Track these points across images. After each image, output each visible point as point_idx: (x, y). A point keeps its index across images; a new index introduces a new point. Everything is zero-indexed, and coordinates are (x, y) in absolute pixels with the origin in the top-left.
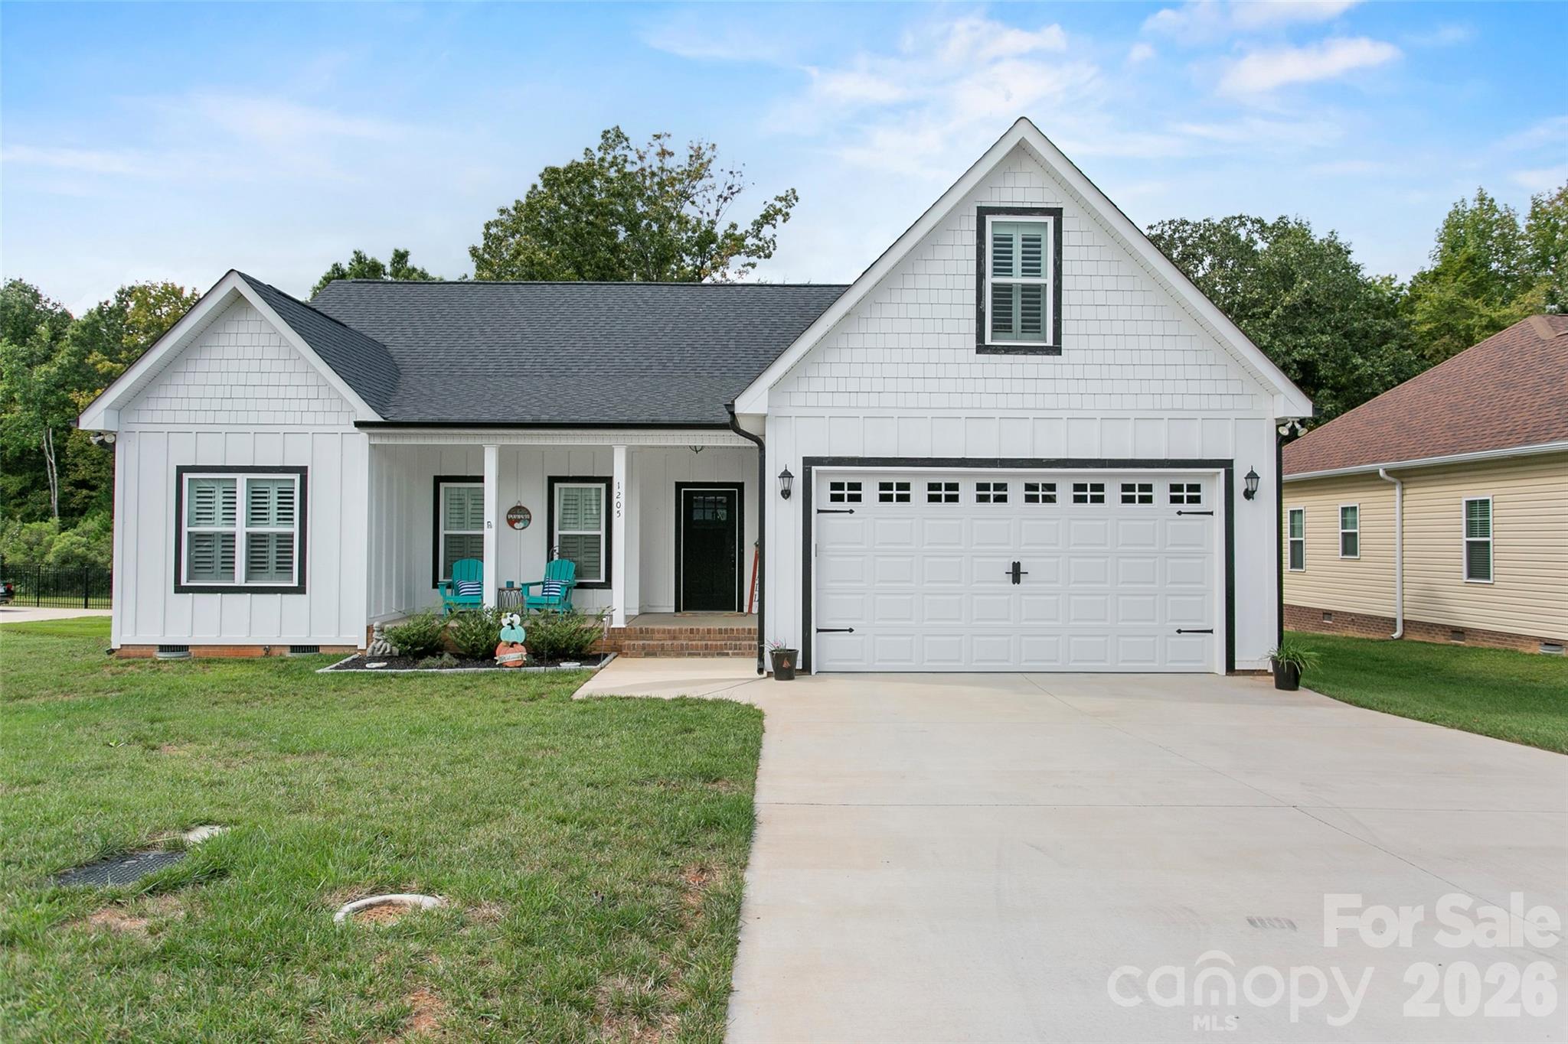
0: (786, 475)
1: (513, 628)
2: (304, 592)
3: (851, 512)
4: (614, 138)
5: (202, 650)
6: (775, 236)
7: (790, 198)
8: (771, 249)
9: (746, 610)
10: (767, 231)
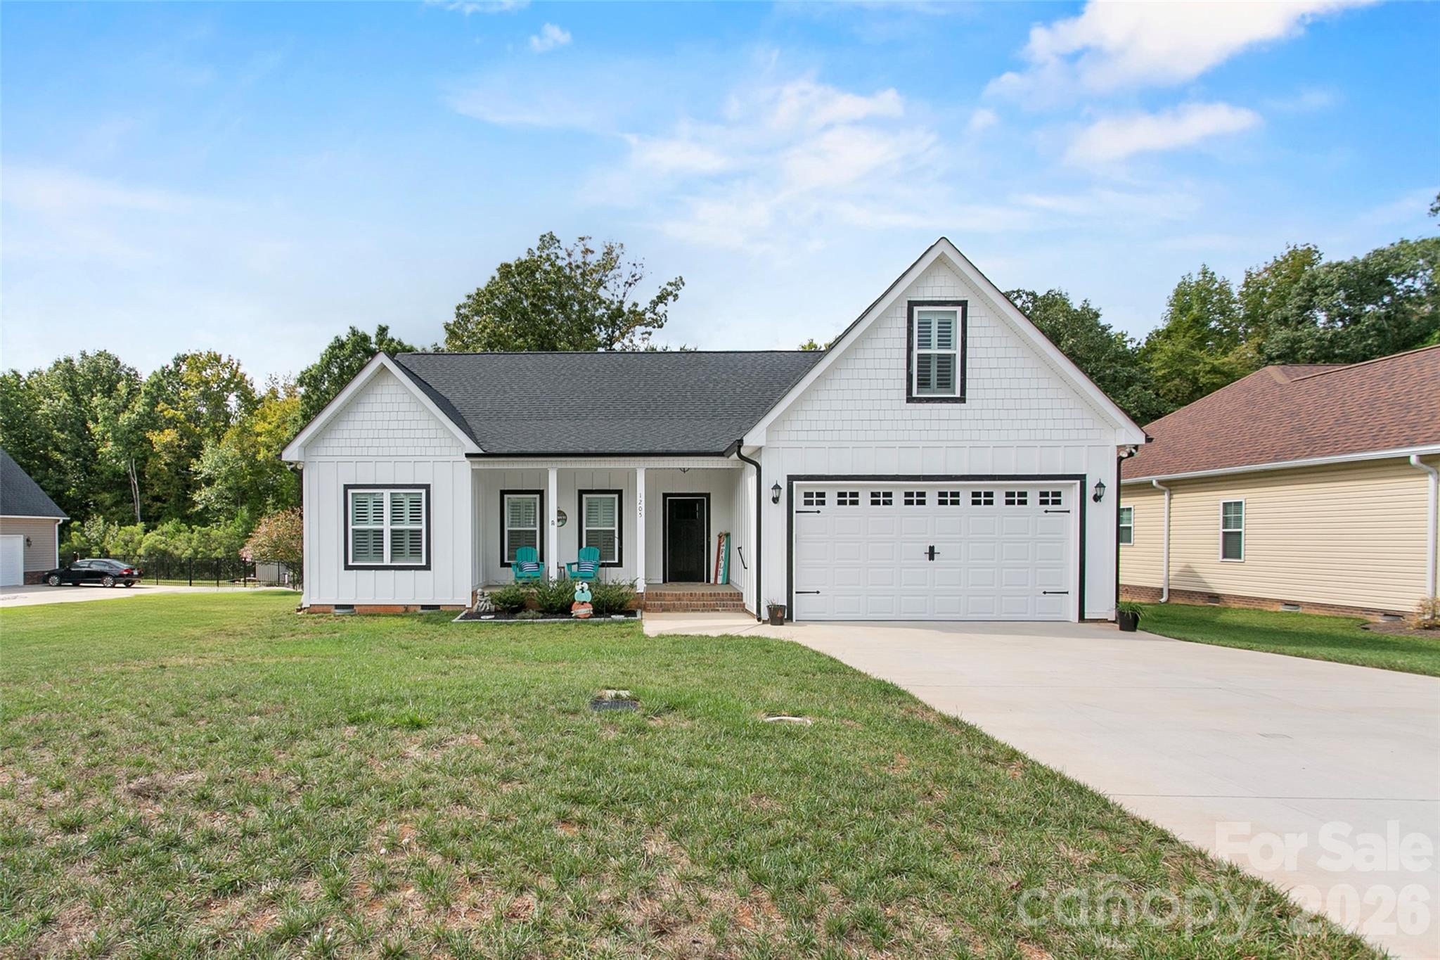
0: (777, 487)
1: (583, 592)
2: (430, 569)
3: (819, 512)
4: (549, 240)
5: (363, 608)
6: (666, 311)
7: (678, 283)
8: (663, 321)
9: (712, 581)
10: (660, 308)
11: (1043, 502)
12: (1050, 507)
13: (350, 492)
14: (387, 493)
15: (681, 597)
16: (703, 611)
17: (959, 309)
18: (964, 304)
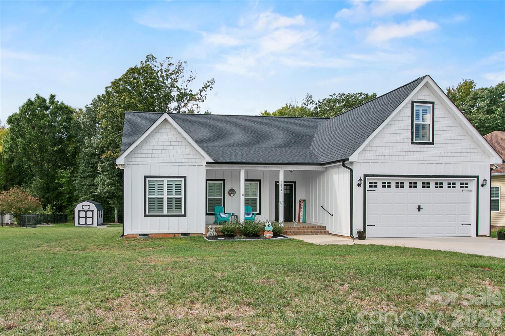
1: (269, 226)
2: (186, 216)
3: (375, 191)
4: (151, 58)
5: (153, 235)
6: (206, 95)
7: (213, 81)
8: (204, 99)
9: (297, 221)
10: (203, 93)
11: (462, 187)
12: (464, 189)
13: (147, 179)
14: (165, 180)
15: (299, 228)
16: (311, 235)
17: (431, 105)
18: (433, 103)
